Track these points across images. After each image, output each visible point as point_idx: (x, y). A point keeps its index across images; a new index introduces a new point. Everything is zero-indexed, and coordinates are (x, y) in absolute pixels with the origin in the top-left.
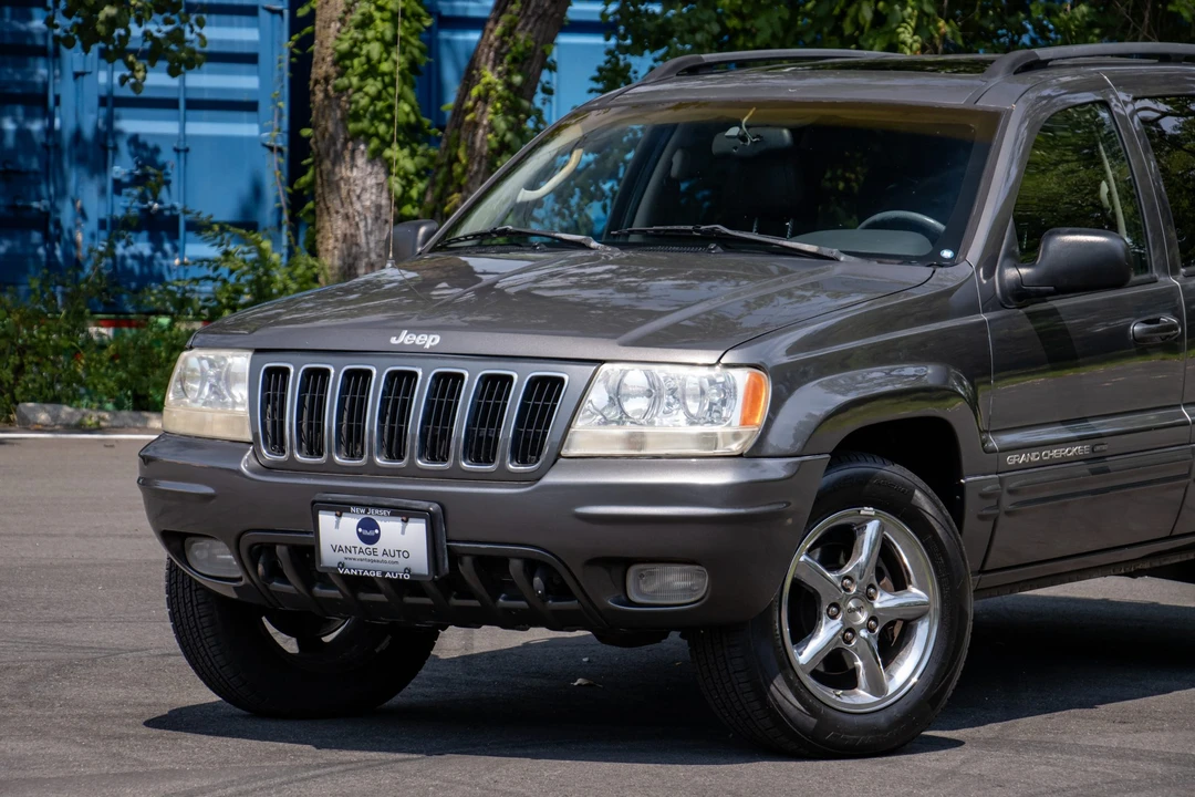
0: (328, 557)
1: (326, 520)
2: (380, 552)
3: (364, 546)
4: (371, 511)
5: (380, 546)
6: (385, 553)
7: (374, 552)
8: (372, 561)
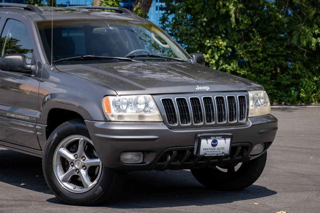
0: (202, 152)
1: (203, 142)
2: (216, 149)
3: (212, 147)
4: (217, 137)
5: (216, 147)
6: (218, 149)
8: (213, 152)
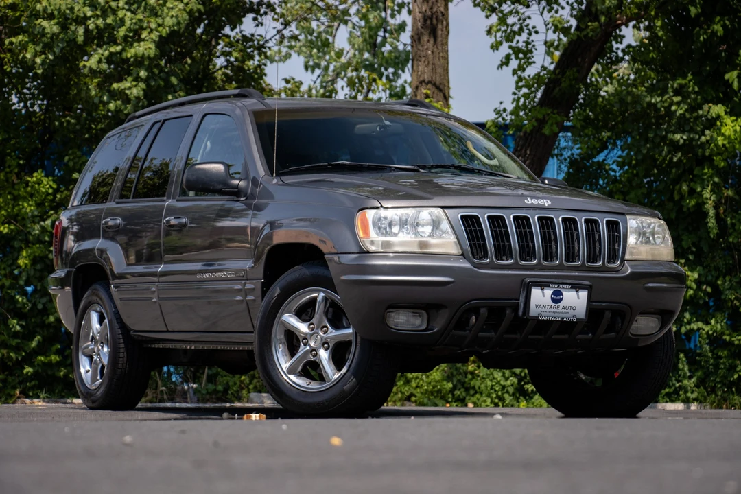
0: (533, 311)
1: (536, 292)
2: (561, 307)
3: (553, 304)
4: (561, 286)
5: (561, 304)
6: (563, 308)
7: (558, 308)
8: (555, 312)
